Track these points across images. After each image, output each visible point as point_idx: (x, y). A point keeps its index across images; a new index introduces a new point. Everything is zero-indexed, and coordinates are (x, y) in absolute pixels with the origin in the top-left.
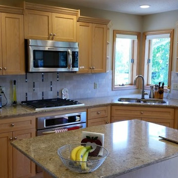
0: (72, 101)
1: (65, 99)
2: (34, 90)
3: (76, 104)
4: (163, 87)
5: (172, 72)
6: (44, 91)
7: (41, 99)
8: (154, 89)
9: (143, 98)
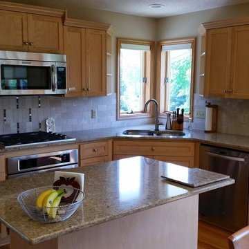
0: (59, 135)
1: (50, 132)
2: (5, 120)
3: (64, 139)
4: (182, 115)
5: (195, 94)
6: (20, 121)
7: (16, 132)
8: (171, 118)
9: (157, 129)
